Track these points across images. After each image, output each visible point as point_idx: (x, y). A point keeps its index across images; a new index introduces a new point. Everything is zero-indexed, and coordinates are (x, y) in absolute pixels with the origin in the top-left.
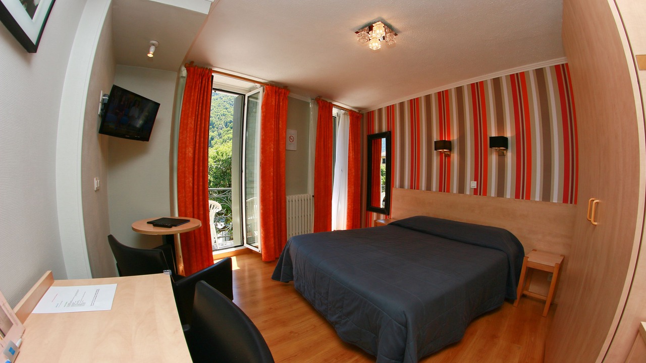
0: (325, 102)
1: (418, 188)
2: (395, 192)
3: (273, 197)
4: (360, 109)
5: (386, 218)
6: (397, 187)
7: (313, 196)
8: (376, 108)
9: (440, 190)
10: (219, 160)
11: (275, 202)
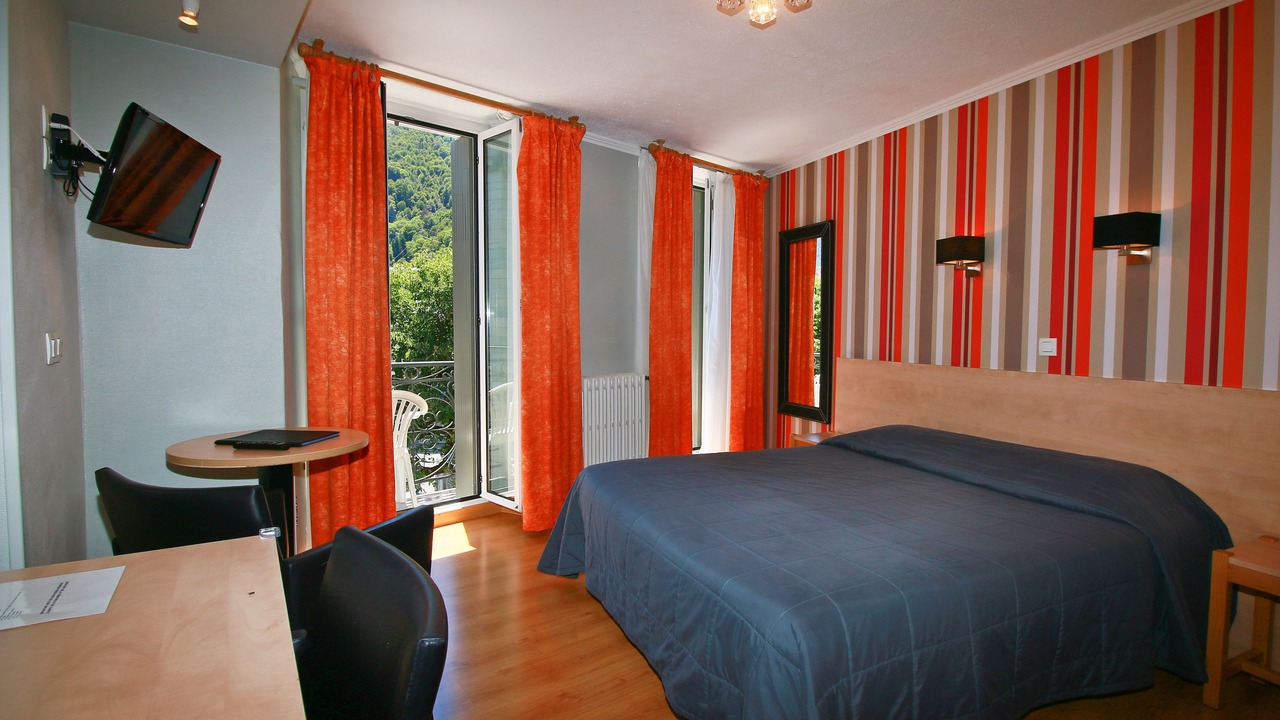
0: (671, 155)
1: (898, 359)
2: (843, 367)
3: (552, 380)
4: (763, 167)
5: (824, 430)
6: (848, 355)
7: (647, 378)
8: (799, 164)
9: (955, 362)
10: (427, 294)
11: (556, 390)
